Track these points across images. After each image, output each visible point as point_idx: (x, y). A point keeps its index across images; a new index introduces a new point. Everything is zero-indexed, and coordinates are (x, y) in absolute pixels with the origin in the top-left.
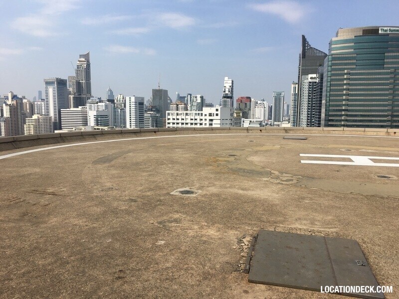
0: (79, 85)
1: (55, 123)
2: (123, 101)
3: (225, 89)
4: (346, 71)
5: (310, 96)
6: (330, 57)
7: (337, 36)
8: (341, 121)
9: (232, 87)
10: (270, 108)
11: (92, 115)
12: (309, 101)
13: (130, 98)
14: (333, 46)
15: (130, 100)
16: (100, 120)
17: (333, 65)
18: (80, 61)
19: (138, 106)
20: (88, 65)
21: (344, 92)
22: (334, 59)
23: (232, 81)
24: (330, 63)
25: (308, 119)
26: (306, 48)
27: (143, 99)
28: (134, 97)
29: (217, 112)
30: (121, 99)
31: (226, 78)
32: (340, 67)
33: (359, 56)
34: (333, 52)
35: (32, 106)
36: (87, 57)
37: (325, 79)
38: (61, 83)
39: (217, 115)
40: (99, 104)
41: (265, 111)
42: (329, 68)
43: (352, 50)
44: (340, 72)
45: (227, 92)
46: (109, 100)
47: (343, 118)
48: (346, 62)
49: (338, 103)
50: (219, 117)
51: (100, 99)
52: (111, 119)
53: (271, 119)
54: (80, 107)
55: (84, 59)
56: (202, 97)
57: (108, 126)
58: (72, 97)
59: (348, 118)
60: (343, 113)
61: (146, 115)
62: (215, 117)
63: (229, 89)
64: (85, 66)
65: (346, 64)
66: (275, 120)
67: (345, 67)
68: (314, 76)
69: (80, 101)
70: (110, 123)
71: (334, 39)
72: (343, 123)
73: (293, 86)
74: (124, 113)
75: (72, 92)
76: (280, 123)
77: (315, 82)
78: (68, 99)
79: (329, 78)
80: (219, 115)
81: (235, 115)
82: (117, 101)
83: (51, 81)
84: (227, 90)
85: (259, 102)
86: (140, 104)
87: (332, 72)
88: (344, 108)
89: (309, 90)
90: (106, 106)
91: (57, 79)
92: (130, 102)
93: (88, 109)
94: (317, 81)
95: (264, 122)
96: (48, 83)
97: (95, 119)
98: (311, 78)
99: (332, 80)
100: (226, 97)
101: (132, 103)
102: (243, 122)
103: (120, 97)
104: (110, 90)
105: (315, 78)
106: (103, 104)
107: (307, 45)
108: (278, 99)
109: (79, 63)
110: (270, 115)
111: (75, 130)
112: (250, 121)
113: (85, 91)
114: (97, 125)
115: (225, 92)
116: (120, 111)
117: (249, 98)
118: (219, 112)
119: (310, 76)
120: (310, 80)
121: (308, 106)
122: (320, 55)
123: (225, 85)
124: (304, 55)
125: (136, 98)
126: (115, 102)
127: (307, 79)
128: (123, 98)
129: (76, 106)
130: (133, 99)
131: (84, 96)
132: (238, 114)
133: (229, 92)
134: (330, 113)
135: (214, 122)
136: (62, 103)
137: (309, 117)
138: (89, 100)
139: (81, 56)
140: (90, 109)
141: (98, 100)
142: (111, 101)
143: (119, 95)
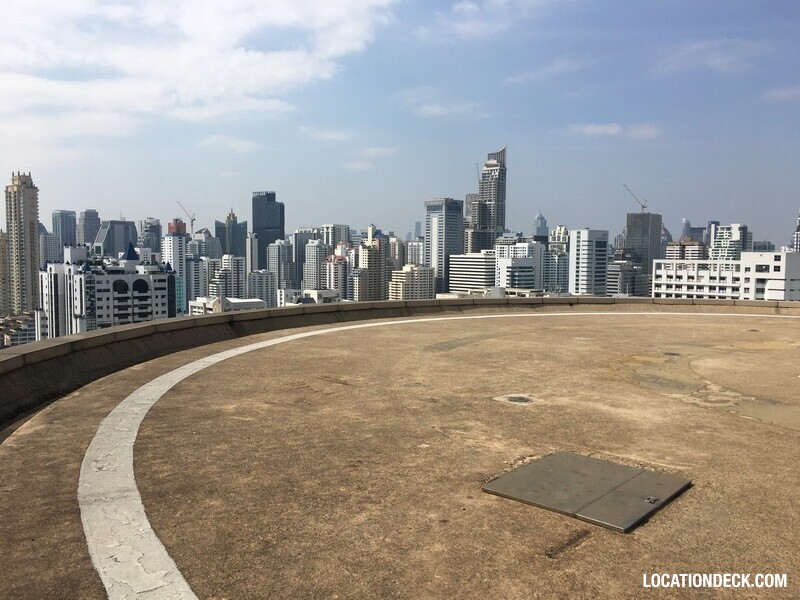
0: (483, 209)
1: (439, 280)
2: (564, 239)
11: (503, 265)
13: (579, 233)
15: (579, 237)
16: (519, 276)
18: (488, 166)
19: (594, 248)
20: (503, 172)
27: (605, 234)
28: (586, 232)
29: (777, 264)
30: (562, 235)
35: (403, 249)
36: (500, 157)
38: (453, 207)
39: (777, 269)
40: (518, 245)
46: (536, 238)
50: (780, 275)
51: (520, 235)
52: (539, 273)
54: (483, 251)
55: (495, 162)
56: (743, 230)
57: (532, 288)
58: (470, 232)
61: (610, 267)
62: (771, 274)
64: (497, 173)
69: (484, 241)
70: (536, 282)
74: (564, 258)
75: (471, 224)
78: (463, 236)
80: (782, 269)
82: (554, 239)
83: (437, 203)
86: (598, 244)
90: (531, 249)
91: (447, 200)
92: (578, 242)
93: (497, 255)
96: (432, 208)
97: (508, 274)
101: (582, 243)
103: (559, 231)
104: (542, 218)
106: (526, 245)
109: (485, 168)
111: (471, 293)
113: (493, 222)
114: (513, 285)
116: (557, 258)
125: (591, 233)
126: (550, 240)
128: (566, 233)
129: (476, 250)
130: (585, 235)
131: (492, 231)
136: (453, 244)
138: (500, 238)
139: (490, 156)
140: (502, 255)
141: (516, 238)
142: (542, 239)
143: (558, 228)
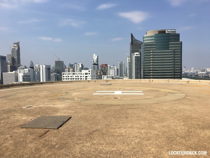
0: (13, 59)
2: (39, 67)
3: (94, 60)
4: (151, 51)
5: (136, 63)
6: (144, 44)
7: (146, 34)
8: (151, 75)
9: (97, 59)
10: (118, 70)
11: (20, 75)
12: (135, 66)
13: (42, 66)
14: (145, 39)
15: (43, 67)
16: (25, 78)
17: (145, 48)
18: (14, 46)
19: (47, 70)
20: (19, 48)
21: (151, 61)
22: (145, 45)
23: (98, 56)
24: (144, 47)
25: (136, 75)
26: (133, 40)
27: (50, 66)
28: (45, 65)
29: (89, 72)
30: (38, 67)
31: (94, 55)
32: (149, 49)
33: (157, 44)
34: (145, 42)
36: (18, 44)
37: (142, 55)
38: (3, 58)
39: (89, 74)
40: (25, 69)
41: (115, 71)
42: (144, 49)
43: (154, 41)
44: (149, 52)
45: (95, 62)
46: (30, 67)
47: (151, 74)
48: (151, 46)
49: (149, 67)
50: (90, 75)
51: (25, 66)
52: (32, 77)
53: (118, 75)
54: (14, 71)
55: (16, 45)
56: (82, 65)
57: (30, 81)
58: (9, 66)
59: (154, 74)
60: (151, 71)
61: (51, 75)
62: (88, 75)
63: (96, 60)
64: (17, 49)
65: (151, 48)
66: (120, 76)
67: (151, 49)
68: (137, 53)
69: (14, 68)
70: (31, 79)
71: (145, 36)
72: (151, 76)
73: (128, 58)
74: (39, 73)
75: (9, 63)
76: (123, 77)
77: (138, 57)
78: (7, 67)
79: (144, 55)
80: (90, 74)
81: (99, 74)
82: (36, 67)
84: (95, 61)
85: (112, 67)
86: (48, 69)
87: (145, 52)
88: (151, 69)
89: (135, 61)
90: (29, 71)
92: (43, 68)
93: (18, 73)
94: (139, 56)
95: (115, 77)
97: (22, 78)
98: (136, 54)
99: (145, 55)
100: (95, 64)
101: (43, 69)
102: (104, 77)
103: (37, 65)
104: (32, 62)
105: (138, 54)
106: (27, 69)
107: (133, 38)
108: (121, 65)
110: (118, 73)
112: (107, 77)
113: (17, 63)
114: (24, 81)
115: (94, 62)
116: (37, 73)
117: (106, 65)
118: (90, 72)
119: (136, 53)
120: (136, 56)
121: (135, 68)
122: (140, 43)
123: (94, 58)
124: (132, 43)
125: (46, 66)
126: (35, 68)
127: (134, 55)
128: (39, 66)
129: (12, 71)
130: (44, 66)
131: (16, 65)
132: (100, 73)
133: (96, 62)
134: (145, 72)
135: (88, 77)
136: (3, 69)
137: (136, 74)
138: (19, 67)
139: (14, 44)
140: (20, 72)
141: (24, 67)
142: (32, 67)
143: (37, 64)
